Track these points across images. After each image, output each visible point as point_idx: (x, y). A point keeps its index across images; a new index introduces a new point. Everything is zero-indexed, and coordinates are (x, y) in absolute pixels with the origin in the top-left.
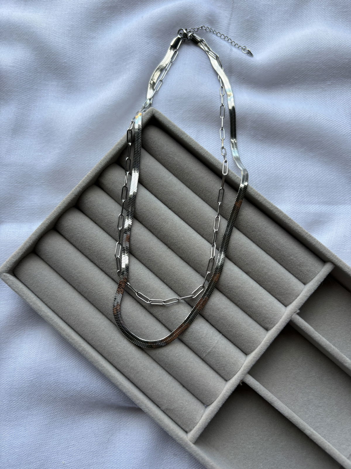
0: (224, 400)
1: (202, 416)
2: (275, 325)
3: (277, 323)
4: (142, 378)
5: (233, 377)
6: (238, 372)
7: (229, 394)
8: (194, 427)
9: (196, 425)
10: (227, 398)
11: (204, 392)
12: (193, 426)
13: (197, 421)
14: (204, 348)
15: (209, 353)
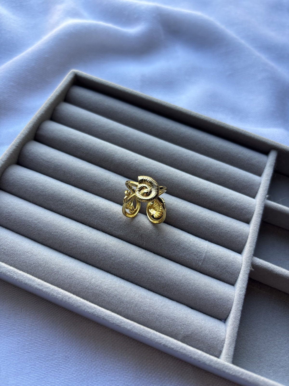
0: (242, 301)
1: (226, 331)
2: (254, 213)
3: (254, 210)
4: (144, 310)
5: (239, 275)
6: (241, 268)
7: (243, 292)
8: (223, 347)
9: (224, 343)
10: (243, 297)
11: (217, 301)
12: (221, 345)
13: (223, 337)
14: (198, 256)
15: (204, 259)
